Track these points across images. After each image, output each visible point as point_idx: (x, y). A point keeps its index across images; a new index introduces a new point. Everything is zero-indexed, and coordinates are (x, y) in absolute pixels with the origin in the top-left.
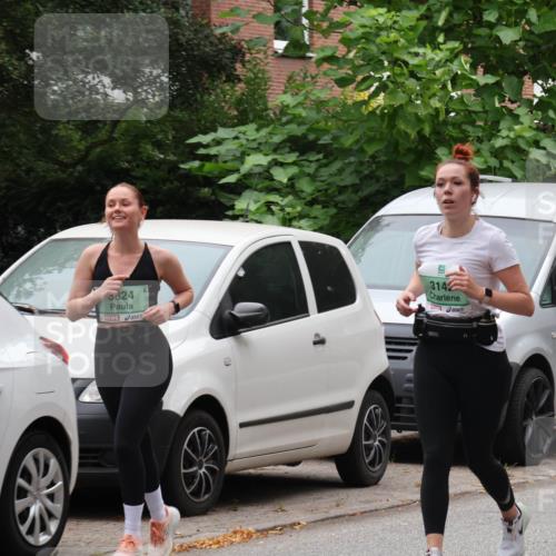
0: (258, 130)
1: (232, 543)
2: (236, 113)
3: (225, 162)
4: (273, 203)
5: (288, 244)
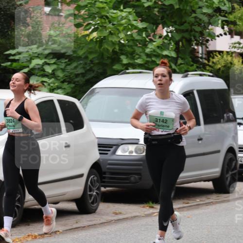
1: (27, 241)
3: (22, 63)
4: (45, 82)
5: (52, 101)
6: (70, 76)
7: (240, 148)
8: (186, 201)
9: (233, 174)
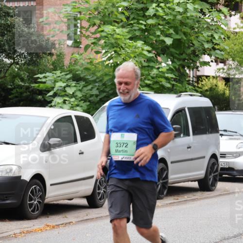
0: (61, 73)
1: (46, 230)
2: (52, 67)
4: (66, 100)
5: (70, 116)
6: (86, 95)
7: (221, 154)
8: (176, 197)
9: (215, 175)
